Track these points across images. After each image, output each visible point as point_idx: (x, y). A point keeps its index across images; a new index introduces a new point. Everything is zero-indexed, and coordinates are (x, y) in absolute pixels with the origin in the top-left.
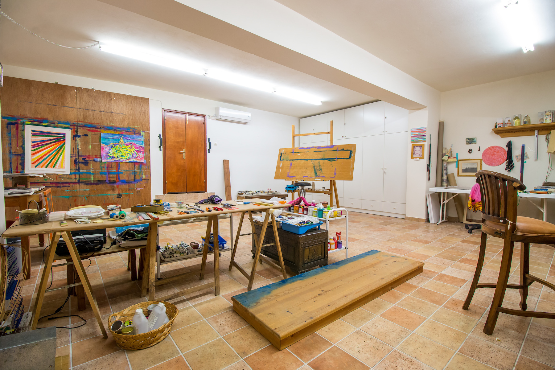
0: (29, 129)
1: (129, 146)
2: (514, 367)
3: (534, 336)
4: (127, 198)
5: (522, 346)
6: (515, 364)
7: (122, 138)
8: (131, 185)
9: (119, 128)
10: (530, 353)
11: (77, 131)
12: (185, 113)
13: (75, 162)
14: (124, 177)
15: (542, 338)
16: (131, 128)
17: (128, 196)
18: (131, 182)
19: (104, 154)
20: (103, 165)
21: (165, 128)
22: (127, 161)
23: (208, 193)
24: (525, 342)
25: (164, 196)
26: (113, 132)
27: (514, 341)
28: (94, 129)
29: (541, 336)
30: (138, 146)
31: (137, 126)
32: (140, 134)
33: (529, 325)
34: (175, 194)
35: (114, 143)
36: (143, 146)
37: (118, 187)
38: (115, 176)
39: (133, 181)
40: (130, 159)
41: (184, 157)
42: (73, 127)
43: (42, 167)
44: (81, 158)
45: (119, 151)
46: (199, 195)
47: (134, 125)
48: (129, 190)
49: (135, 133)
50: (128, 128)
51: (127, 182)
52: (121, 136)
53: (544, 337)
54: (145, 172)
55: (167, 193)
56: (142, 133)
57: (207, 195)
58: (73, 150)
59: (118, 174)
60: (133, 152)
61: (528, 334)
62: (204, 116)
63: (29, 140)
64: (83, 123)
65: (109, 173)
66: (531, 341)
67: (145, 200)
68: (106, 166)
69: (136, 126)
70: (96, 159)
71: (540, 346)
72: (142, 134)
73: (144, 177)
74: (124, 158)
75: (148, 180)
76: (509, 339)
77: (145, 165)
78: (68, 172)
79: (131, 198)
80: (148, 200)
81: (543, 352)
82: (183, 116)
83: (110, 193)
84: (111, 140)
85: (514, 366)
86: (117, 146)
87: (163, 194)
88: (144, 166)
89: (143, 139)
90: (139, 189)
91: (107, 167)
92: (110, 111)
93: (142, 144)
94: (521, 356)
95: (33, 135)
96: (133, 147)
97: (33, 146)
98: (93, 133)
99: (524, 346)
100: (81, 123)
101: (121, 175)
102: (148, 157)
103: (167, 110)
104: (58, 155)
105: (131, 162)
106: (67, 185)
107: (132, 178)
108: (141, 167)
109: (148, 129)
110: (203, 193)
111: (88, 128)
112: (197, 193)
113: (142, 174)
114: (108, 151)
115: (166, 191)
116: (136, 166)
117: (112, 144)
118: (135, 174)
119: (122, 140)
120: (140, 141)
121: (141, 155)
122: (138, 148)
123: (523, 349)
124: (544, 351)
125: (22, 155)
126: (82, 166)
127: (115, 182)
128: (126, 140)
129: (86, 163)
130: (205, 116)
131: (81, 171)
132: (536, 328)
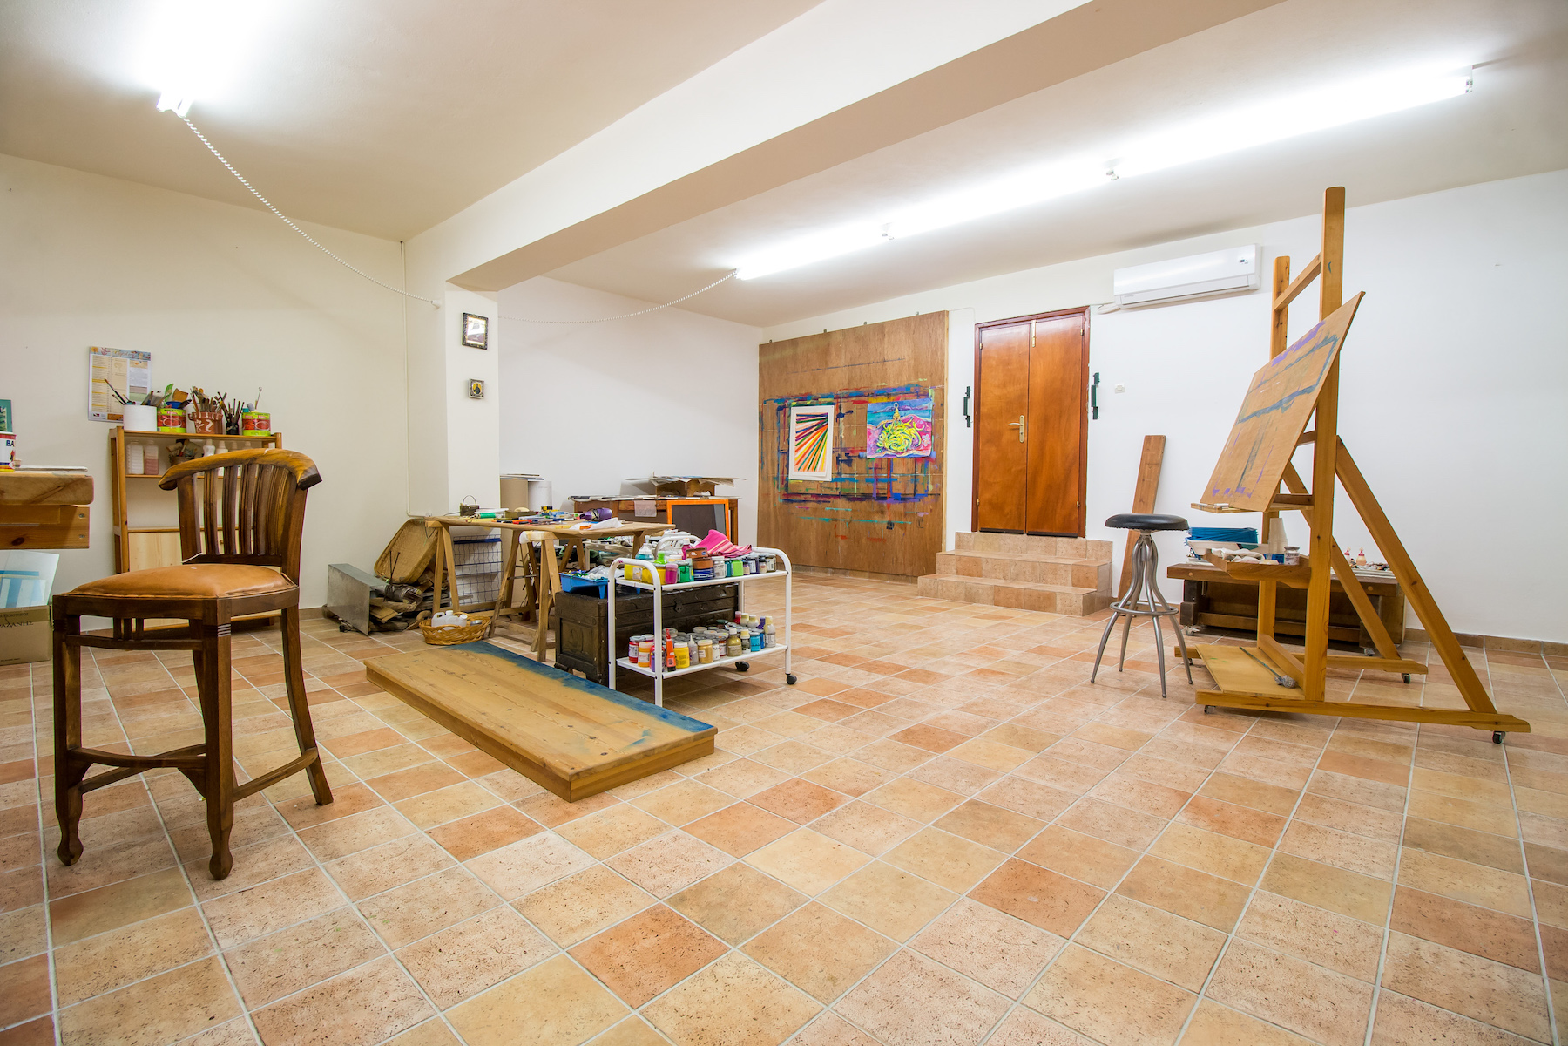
0: (795, 412)
1: (908, 424)
2: (147, 788)
3: (153, 841)
4: (902, 532)
5: (159, 816)
6: (149, 792)
7: (897, 409)
8: (909, 505)
9: (894, 389)
10: (138, 814)
11: (840, 407)
12: (1028, 319)
13: (838, 461)
14: (898, 488)
15: (134, 846)
16: (912, 385)
17: (903, 527)
18: (909, 499)
19: (871, 443)
20: (870, 466)
21: (980, 370)
22: (904, 455)
23: (1087, 541)
24: (159, 822)
25: (973, 536)
26: (885, 400)
27: (178, 813)
28: (861, 399)
29: (137, 849)
30: (921, 422)
31: (923, 378)
32: (926, 395)
33: (179, 856)
34: (997, 534)
35: (886, 421)
36: (930, 420)
37: (889, 506)
38: (886, 485)
39: (912, 496)
40: (908, 450)
41: (1022, 438)
42: (836, 399)
43: (804, 470)
44: (843, 453)
45: (893, 436)
46: (1060, 545)
47: (917, 377)
48: (905, 515)
49: (918, 395)
50: (908, 387)
51: (903, 499)
52: (896, 406)
53: (130, 850)
54: (934, 478)
55: (979, 528)
56: (931, 392)
57: (1084, 547)
58: (837, 438)
59: (890, 481)
60: (914, 436)
61: (164, 837)
62: (1082, 311)
63: (795, 427)
64: (847, 391)
65: (878, 480)
66: (150, 831)
67: (931, 539)
68: (873, 466)
69: (920, 380)
70: (861, 454)
71: (129, 832)
72: (930, 394)
73: (931, 487)
74: (899, 449)
75: (938, 496)
76: (189, 810)
77: (934, 461)
78: (829, 479)
79: (907, 533)
80: (936, 539)
81: (119, 826)
82: (1022, 330)
83: (877, 518)
84: (882, 415)
85: (149, 789)
86: (890, 427)
87: (970, 532)
88: (930, 463)
89: (930, 405)
90: (921, 515)
91: (875, 469)
92: (882, 359)
93: (928, 417)
94: (150, 803)
95: (799, 421)
96: (914, 425)
97: (797, 439)
98: (859, 406)
99: (156, 817)
100: (845, 391)
101: (894, 484)
102: (939, 445)
103: (986, 325)
104: (820, 450)
105: (910, 457)
106: (828, 500)
107: (910, 491)
108: (926, 466)
109: (942, 380)
110: (1073, 539)
111: (854, 399)
112: (1054, 538)
113: (928, 483)
114: (877, 436)
115: (980, 523)
116: (919, 465)
117: (883, 422)
118: (915, 482)
119: (897, 414)
120: (926, 409)
121: (926, 439)
122: (921, 426)
123: (153, 811)
124: (117, 829)
125: (787, 453)
126: (844, 465)
127: (885, 498)
128: (903, 412)
129: (849, 462)
130: (1087, 312)
131: (843, 476)
132: (159, 859)
